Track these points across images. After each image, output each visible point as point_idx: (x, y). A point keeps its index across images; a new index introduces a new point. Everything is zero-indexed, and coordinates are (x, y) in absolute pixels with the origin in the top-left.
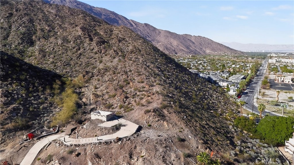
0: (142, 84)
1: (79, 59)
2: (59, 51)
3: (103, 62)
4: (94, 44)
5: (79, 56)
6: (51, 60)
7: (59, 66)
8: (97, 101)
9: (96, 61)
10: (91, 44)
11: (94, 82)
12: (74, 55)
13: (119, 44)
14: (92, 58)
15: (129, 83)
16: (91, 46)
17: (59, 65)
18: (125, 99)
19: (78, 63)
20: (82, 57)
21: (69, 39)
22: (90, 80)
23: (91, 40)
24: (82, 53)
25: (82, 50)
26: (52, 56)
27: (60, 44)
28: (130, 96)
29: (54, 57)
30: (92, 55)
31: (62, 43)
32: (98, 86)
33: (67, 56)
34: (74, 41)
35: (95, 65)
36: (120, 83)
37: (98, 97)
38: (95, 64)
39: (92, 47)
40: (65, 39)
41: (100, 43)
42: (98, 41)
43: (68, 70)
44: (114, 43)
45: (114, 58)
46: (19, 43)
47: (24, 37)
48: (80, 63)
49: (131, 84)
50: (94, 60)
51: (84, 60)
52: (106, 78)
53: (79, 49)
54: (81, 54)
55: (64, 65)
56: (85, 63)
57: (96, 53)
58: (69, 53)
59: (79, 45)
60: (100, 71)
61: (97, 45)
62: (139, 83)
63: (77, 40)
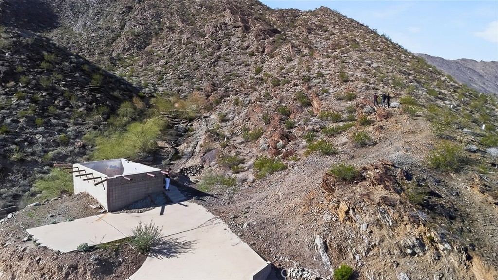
0: (349, 102)
1: (215, 66)
2: (179, 53)
3: (263, 71)
4: (251, 36)
5: (216, 61)
6: (159, 68)
7: (169, 80)
8: (210, 150)
9: (249, 70)
10: (246, 37)
11: (226, 108)
12: (206, 59)
13: (307, 35)
14: (240, 65)
15: (309, 104)
16: (245, 41)
17: (170, 78)
18: (281, 143)
19: (209, 75)
20: (220, 63)
21: (204, 31)
22: (218, 103)
23: (247, 29)
24: (223, 56)
25: (225, 49)
26: (162, 62)
27: (184, 41)
28: (300, 133)
29: (166, 64)
30: (243, 58)
31: (188, 39)
32: (230, 116)
33: (192, 61)
34: (212, 34)
35: (245, 78)
36: (284, 105)
37: (215, 140)
38: (246, 76)
39: (245, 44)
40: (195, 31)
41: (265, 35)
42: (261, 30)
43: (185, 88)
44: (297, 34)
45: (290, 60)
46: (124, 49)
47: (135, 39)
48: (214, 74)
49: (315, 104)
50: (245, 69)
51: (222, 69)
52: (254, 96)
53: (219, 48)
54: (219, 57)
55: (179, 78)
56: (225, 73)
57: (252, 54)
58: (198, 57)
59: (220, 40)
60: (246, 82)
61: (256, 38)
62: (340, 99)
63: (217, 31)
